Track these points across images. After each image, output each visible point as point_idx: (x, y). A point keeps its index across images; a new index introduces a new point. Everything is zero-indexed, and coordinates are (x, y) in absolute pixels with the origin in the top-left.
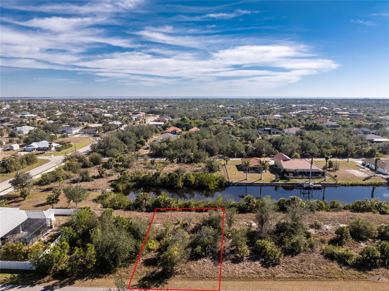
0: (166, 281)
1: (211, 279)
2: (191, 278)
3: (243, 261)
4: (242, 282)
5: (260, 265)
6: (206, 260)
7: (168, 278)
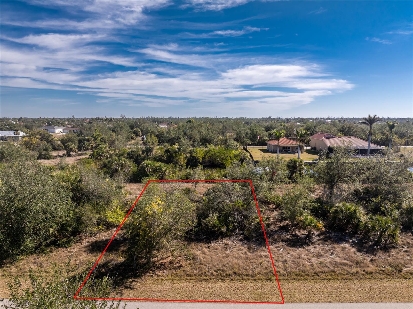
0: (131, 282)
1: (245, 277)
2: (195, 275)
3: (313, 243)
4: (328, 284)
5: (353, 250)
6: (230, 243)
7: (136, 276)
